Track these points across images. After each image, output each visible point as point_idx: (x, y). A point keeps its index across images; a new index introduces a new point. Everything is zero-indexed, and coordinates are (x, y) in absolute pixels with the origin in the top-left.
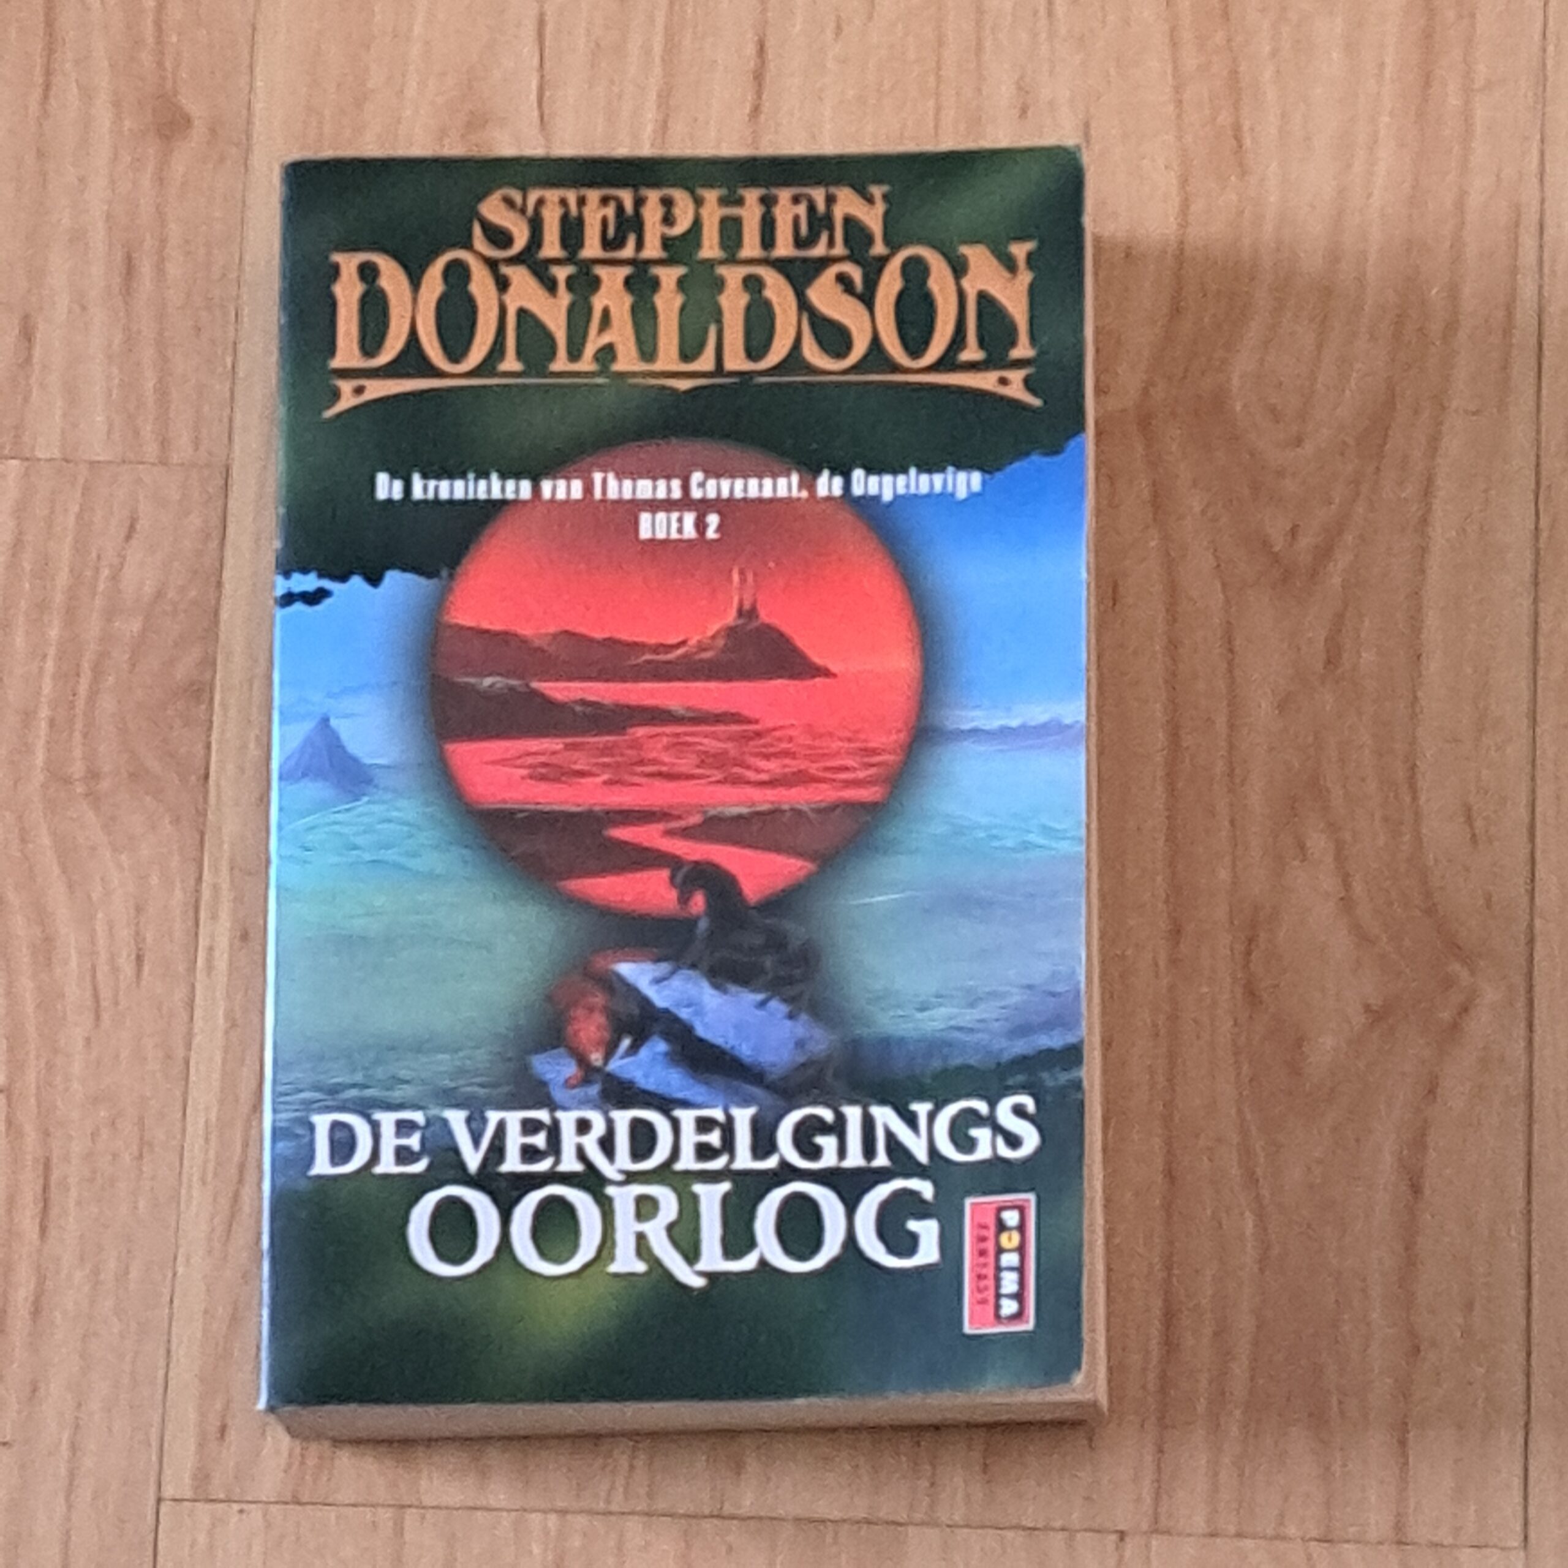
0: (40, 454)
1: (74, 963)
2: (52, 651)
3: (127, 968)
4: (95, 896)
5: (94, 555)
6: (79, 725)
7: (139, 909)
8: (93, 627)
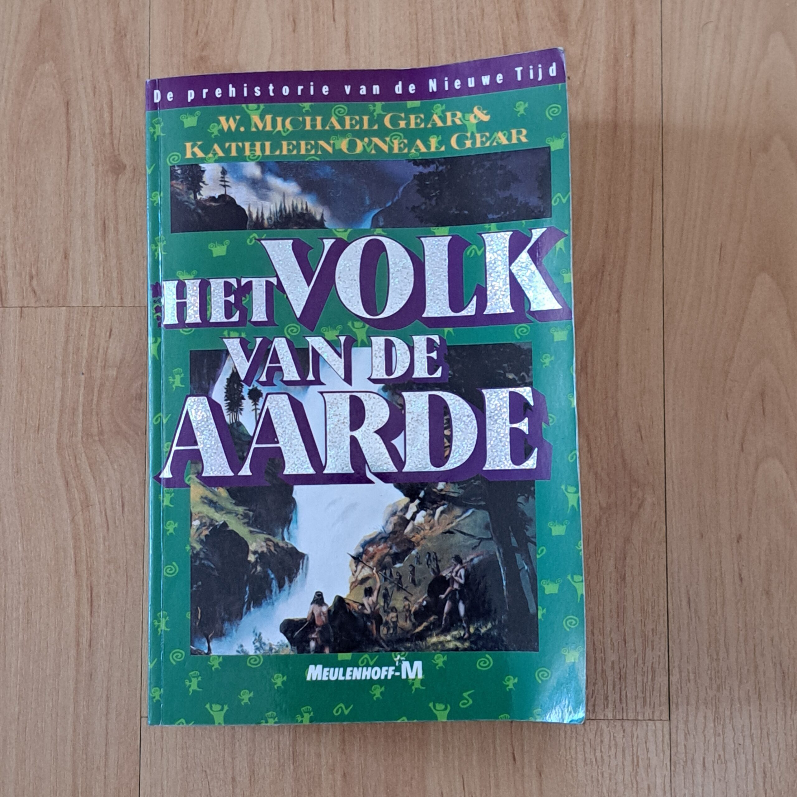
0: (74, 305)
1: (97, 506)
2: (83, 384)
3: (118, 508)
4: (105, 480)
5: (96, 345)
6: (94, 413)
7: (121, 485)
8: (97, 374)
